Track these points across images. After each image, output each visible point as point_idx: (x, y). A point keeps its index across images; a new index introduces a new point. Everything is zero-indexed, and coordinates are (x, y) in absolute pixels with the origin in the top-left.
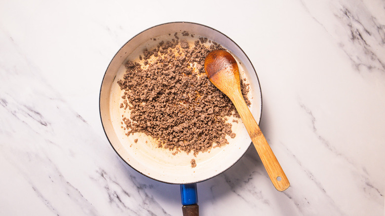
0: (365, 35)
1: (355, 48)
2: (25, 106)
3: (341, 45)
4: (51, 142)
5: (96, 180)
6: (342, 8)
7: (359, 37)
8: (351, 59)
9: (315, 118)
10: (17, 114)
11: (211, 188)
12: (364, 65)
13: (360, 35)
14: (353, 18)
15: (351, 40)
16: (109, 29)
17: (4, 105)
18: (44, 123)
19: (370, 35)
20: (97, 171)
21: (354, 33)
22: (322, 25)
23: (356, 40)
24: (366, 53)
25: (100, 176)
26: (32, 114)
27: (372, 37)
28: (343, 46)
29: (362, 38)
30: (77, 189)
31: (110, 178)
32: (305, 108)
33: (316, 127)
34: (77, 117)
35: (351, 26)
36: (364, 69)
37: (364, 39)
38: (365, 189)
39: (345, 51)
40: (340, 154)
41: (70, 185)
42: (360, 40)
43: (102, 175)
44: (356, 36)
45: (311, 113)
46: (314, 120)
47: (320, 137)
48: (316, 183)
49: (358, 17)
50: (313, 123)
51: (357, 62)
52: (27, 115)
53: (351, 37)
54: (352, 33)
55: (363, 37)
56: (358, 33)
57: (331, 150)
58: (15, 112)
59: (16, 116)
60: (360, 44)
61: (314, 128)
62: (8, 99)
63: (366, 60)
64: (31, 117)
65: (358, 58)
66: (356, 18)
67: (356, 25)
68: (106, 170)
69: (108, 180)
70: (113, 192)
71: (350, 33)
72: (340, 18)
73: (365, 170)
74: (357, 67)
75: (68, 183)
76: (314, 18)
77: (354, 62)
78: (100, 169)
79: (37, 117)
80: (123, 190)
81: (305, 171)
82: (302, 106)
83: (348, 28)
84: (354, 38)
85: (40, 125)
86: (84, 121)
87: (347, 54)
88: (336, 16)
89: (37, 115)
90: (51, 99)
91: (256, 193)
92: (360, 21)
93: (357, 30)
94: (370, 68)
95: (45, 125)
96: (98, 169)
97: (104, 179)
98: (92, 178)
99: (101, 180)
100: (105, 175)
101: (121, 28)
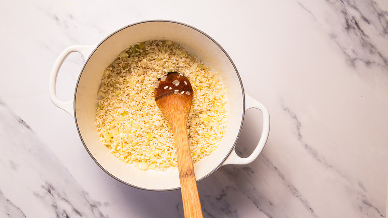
0: (362, 25)
1: (350, 41)
3: (333, 36)
5: (42, 197)
7: (355, 26)
8: (345, 53)
9: (300, 124)
11: (177, 206)
12: (361, 60)
13: (356, 24)
14: (348, 3)
15: (344, 30)
16: (57, 18)
19: (369, 23)
20: (43, 187)
21: (349, 22)
22: (310, 12)
23: (351, 30)
24: (363, 46)
25: (47, 192)
27: (371, 26)
28: (336, 37)
29: (359, 28)
30: (19, 208)
31: (58, 194)
32: (289, 112)
33: (301, 134)
34: (20, 122)
35: (345, 13)
36: (360, 64)
37: (362, 28)
38: (361, 208)
39: (338, 44)
40: (331, 166)
41: (11, 203)
42: (357, 31)
43: (49, 191)
44: (351, 25)
45: (295, 118)
46: (299, 126)
47: (306, 145)
48: (302, 200)
49: (354, 2)
50: (299, 130)
51: (352, 56)
53: (345, 26)
54: (347, 22)
55: (360, 26)
56: (354, 21)
57: (320, 161)
60: (356, 35)
61: (300, 135)
63: (363, 53)
65: (354, 51)
66: (352, 3)
67: (352, 12)
68: (54, 184)
69: (56, 196)
70: (61, 211)
71: (344, 21)
72: (332, 3)
73: (361, 185)
74: (352, 62)
75: (8, 200)
76: (300, 4)
77: (349, 56)
78: (46, 183)
80: (74, 208)
81: (289, 186)
82: (285, 110)
83: (342, 15)
84: (348, 27)
86: (28, 127)
87: (340, 47)
91: (230, 211)
92: (357, 8)
93: (353, 18)
94: (368, 63)
96: (44, 184)
97: (51, 196)
98: (37, 195)
99: (48, 197)
100: (52, 191)
101: (71, 17)
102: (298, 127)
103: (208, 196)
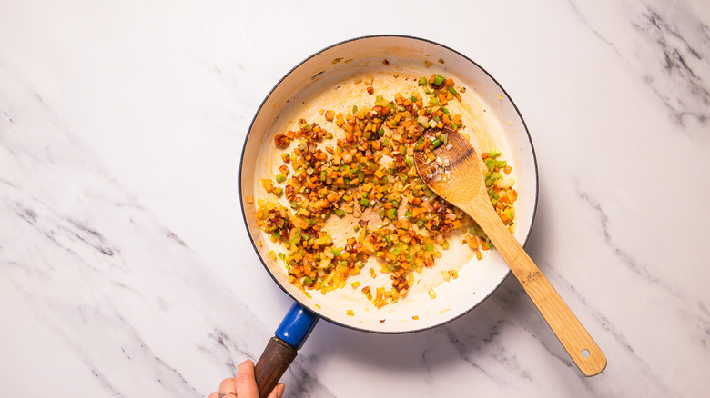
0: (690, 60)
1: (673, 86)
2: (71, 221)
3: (648, 80)
4: (122, 285)
5: (209, 352)
6: (645, 10)
7: (679, 63)
8: (667, 105)
9: (606, 217)
10: (57, 237)
11: (423, 355)
12: (692, 114)
13: (681, 59)
14: (667, 28)
15: (665, 70)
16: (219, 71)
17: (32, 220)
18: (107, 251)
19: (699, 58)
20: (211, 335)
21: (671, 57)
22: (611, 44)
23: (674, 70)
24: (694, 92)
25: (217, 343)
26: (83, 234)
27: (703, 62)
28: (652, 80)
29: (685, 66)
30: (175, 370)
31: (235, 345)
32: (588, 199)
33: (609, 233)
34: (169, 236)
35: (663, 44)
36: (691, 121)
37: (689, 66)
38: (704, 341)
39: (656, 91)
40: (656, 281)
41: (163, 363)
42: (683, 69)
43: (221, 342)
44: (673, 62)
45: (598, 208)
46: (604, 220)
47: (617, 250)
48: (615, 335)
49: (676, 27)
50: (604, 226)
51: (679, 108)
52: (75, 237)
53: (665, 63)
54: (667, 57)
55: (687, 63)
56: (677, 56)
57: (640, 273)
58: (52, 232)
59: (54, 240)
60: (682, 76)
61: (607, 234)
62: (38, 209)
63: (694, 104)
64: (83, 240)
65: (680, 102)
66: (673, 29)
67: (673, 42)
68: (228, 332)
69: (232, 349)
71: (662, 56)
72: (643, 29)
73: (702, 307)
74: (679, 118)
75: (157, 359)
76: (595, 32)
77: (673, 109)
78: (216, 330)
79: (94, 240)
81: (594, 314)
82: (582, 196)
83: (659, 47)
84: (670, 65)
85: (101, 254)
86: (182, 243)
87: (660, 96)
88: (636, 26)
89: (93, 236)
90: (118, 205)
91: (505, 359)
92: (680, 34)
93: (676, 51)
94: (702, 119)
95: (110, 254)
96: (212, 331)
97: (224, 349)
98: (202, 349)
99: (220, 351)
100: (225, 342)
101: (241, 67)
102: (603, 222)
103: (472, 337)
